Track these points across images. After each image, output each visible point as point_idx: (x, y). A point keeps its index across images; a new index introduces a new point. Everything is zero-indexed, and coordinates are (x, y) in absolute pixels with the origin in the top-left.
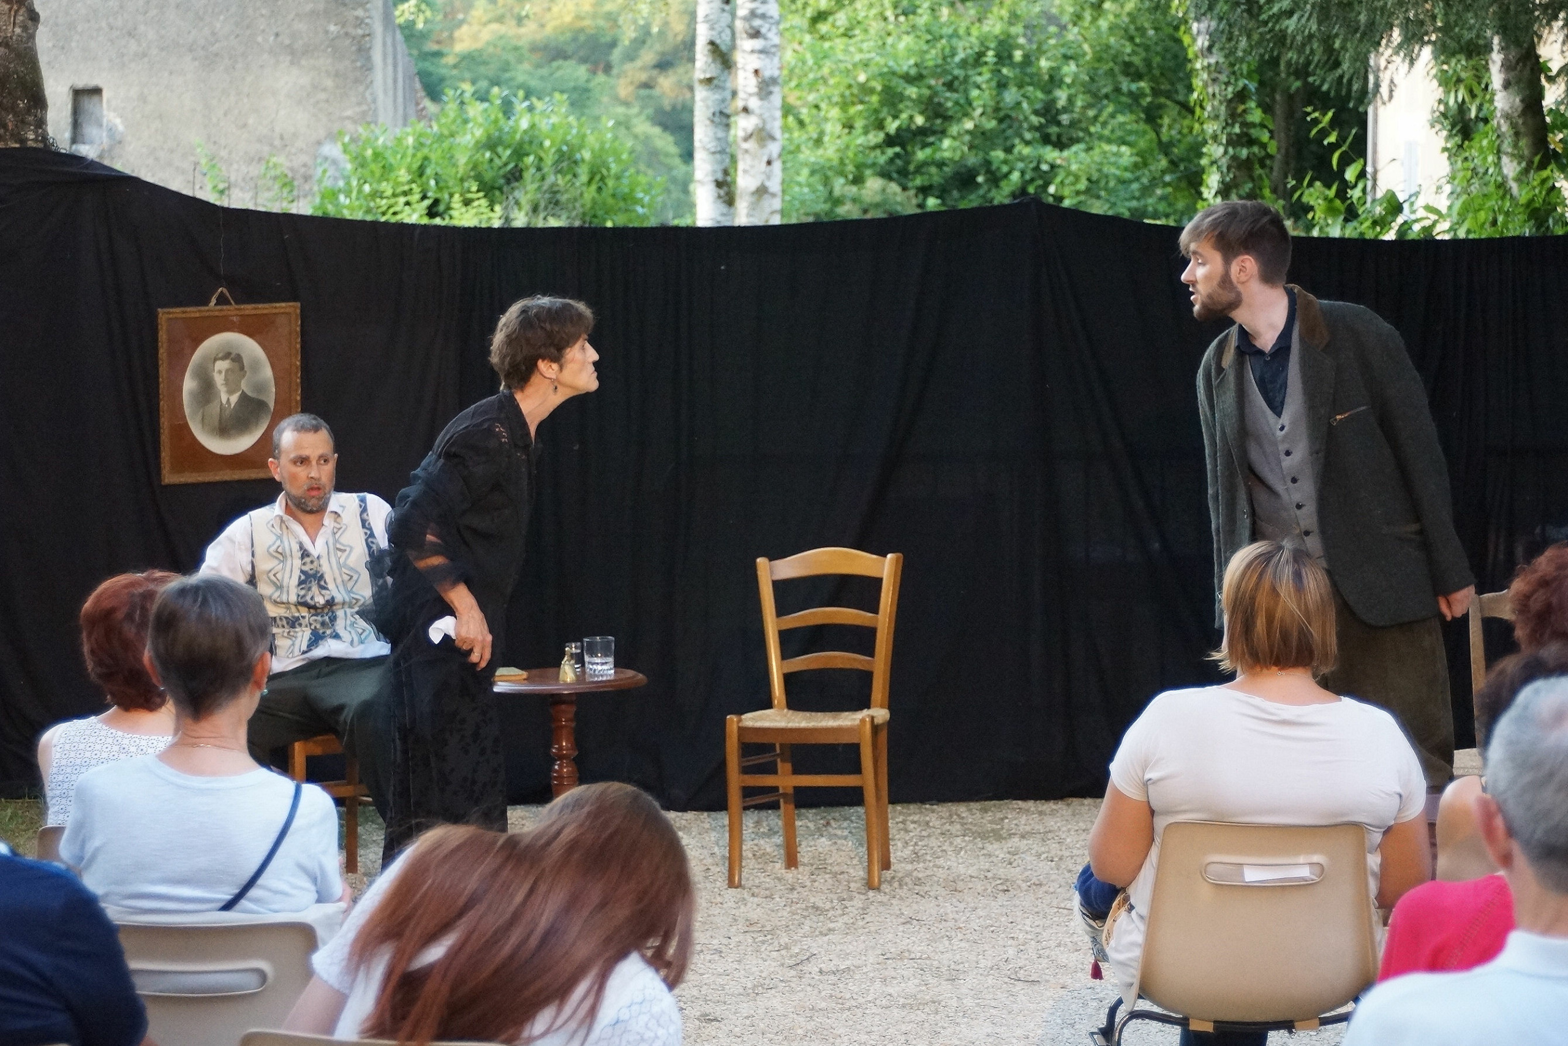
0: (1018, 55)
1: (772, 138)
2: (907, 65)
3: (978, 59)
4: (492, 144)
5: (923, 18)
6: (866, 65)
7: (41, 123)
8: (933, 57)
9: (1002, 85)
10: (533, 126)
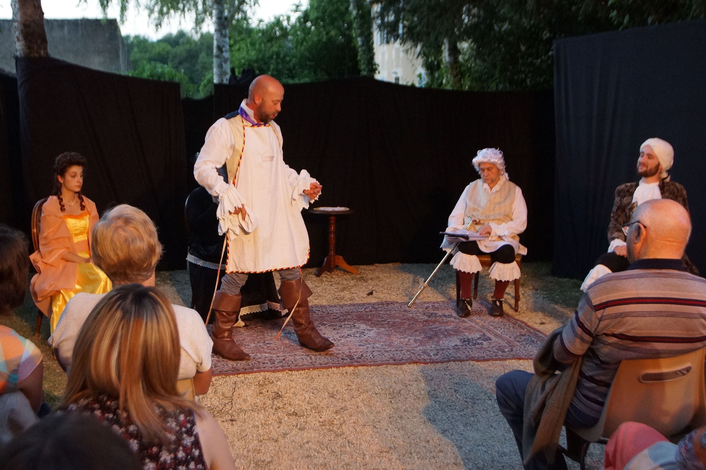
0: (282, 56)
1: (227, 73)
2: (254, 58)
3: (271, 57)
4: (152, 75)
5: (257, 46)
6: (244, 58)
7: (45, 48)
8: (260, 56)
9: (278, 64)
10: (163, 71)
